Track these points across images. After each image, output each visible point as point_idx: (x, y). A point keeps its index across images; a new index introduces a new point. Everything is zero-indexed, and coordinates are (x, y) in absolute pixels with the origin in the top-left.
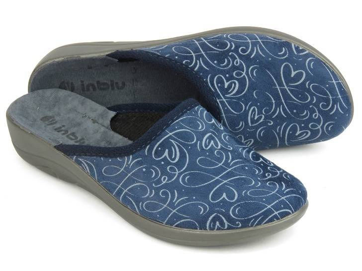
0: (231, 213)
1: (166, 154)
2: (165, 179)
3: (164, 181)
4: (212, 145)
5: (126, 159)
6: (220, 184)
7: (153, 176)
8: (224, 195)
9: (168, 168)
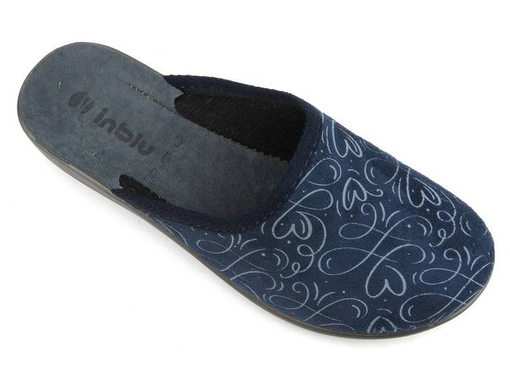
0: (401, 314)
1: (293, 229)
2: (296, 267)
3: (296, 269)
4: (356, 198)
5: (233, 238)
6: (378, 264)
7: (279, 264)
8: (387, 285)
9: (298, 248)
